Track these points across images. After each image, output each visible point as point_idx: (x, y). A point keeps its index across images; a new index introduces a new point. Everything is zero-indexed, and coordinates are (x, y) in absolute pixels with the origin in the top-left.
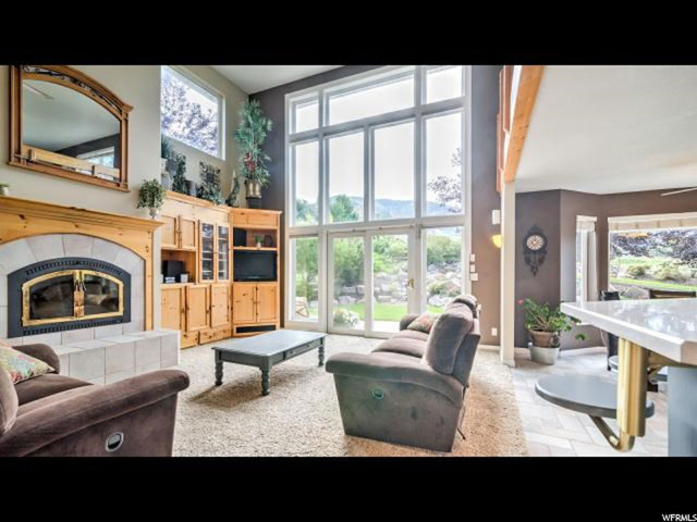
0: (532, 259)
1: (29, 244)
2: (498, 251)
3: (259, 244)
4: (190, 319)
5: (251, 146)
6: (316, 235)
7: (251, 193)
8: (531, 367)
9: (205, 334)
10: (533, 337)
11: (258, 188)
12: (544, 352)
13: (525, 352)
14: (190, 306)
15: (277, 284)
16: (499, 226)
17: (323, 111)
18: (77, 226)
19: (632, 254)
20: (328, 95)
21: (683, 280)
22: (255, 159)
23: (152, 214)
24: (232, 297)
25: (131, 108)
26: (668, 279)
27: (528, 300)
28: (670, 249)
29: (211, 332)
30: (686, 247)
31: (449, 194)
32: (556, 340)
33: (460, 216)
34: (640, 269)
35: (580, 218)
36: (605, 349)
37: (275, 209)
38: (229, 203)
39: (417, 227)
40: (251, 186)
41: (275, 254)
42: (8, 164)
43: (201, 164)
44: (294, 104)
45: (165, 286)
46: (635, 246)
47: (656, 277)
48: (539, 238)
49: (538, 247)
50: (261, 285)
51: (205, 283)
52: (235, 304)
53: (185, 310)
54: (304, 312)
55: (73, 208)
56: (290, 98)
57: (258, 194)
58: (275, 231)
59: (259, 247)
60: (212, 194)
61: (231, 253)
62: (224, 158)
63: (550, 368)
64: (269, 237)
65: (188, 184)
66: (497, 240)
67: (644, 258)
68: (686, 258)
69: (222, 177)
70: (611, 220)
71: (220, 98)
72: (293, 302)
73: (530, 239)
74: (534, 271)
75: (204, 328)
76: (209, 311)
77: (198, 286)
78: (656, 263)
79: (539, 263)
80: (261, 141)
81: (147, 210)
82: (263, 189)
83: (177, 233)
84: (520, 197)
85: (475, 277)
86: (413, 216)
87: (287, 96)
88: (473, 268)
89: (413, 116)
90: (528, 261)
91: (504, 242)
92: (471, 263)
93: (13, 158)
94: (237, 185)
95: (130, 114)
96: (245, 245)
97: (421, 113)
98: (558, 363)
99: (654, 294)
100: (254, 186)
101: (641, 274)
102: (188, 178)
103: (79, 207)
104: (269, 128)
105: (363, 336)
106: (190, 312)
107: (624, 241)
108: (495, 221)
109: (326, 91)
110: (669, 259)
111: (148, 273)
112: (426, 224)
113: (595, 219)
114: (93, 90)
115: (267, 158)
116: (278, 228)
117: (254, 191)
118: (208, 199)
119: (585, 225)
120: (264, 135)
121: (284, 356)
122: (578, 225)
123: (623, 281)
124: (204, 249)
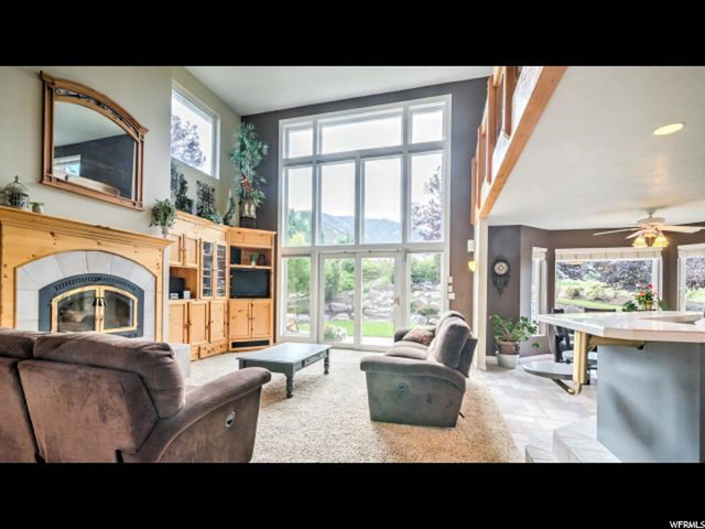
0: (498, 282)
1: (58, 260)
2: (472, 274)
3: (253, 263)
4: (192, 334)
5: (247, 167)
6: (308, 255)
7: (247, 213)
8: (497, 370)
9: (205, 349)
10: (499, 346)
11: (253, 208)
12: (508, 358)
13: (494, 359)
14: (192, 322)
15: (271, 301)
16: (472, 253)
17: (317, 139)
18: (99, 244)
19: (571, 277)
20: (322, 125)
21: (607, 300)
22: (251, 181)
23: (164, 232)
24: (228, 313)
25: (147, 130)
26: (597, 299)
27: (496, 316)
28: (599, 275)
29: (209, 347)
30: (611, 273)
31: (420, 219)
32: (517, 348)
33: (441, 243)
34: (576, 290)
35: (535, 249)
36: (553, 356)
37: (269, 230)
38: (226, 222)
39: (404, 251)
40: (246, 207)
41: (268, 272)
42: (41, 182)
43: (198, 182)
44: (288, 130)
45: (171, 302)
46: (573, 272)
47: (589, 297)
48: (504, 265)
49: (503, 272)
50: (257, 302)
51: (204, 300)
52: (231, 320)
53: (187, 326)
54: (294, 328)
55: (98, 227)
56: (284, 124)
57: (253, 214)
58: (269, 250)
59: (253, 265)
60: (211, 213)
61: (227, 270)
62: (218, 177)
63: (512, 371)
64: (263, 256)
65: (190, 202)
66: (472, 266)
67: (579, 281)
68: (610, 282)
69: (217, 196)
70: (557, 251)
71: (215, 117)
72: (285, 318)
73: (497, 265)
74: (500, 292)
75: (204, 343)
76: (208, 327)
77: (199, 302)
78: (588, 285)
79: (504, 284)
80: (256, 163)
81: (159, 229)
82: (257, 210)
83: (182, 250)
84: (491, 229)
85: (452, 296)
86: (400, 241)
87: (280, 121)
88: (451, 288)
89: (401, 153)
90: (495, 284)
91: (478, 266)
92: (449, 284)
93: (45, 178)
94: (233, 205)
95: (145, 136)
96: (239, 263)
97: (407, 151)
98: (518, 367)
99: (587, 310)
100: (249, 207)
101: (576, 295)
102: (189, 197)
103: (104, 226)
104: (265, 152)
105: (353, 349)
106: (191, 327)
107: (564, 267)
108: (470, 249)
109: (320, 121)
110: (598, 282)
111: (159, 289)
112: (411, 248)
113: (545, 250)
114: (115, 112)
115: (263, 180)
116: (273, 247)
117: (249, 211)
118: (208, 218)
119: (539, 255)
120: (259, 158)
121: (303, 363)
122: (534, 254)
123: (564, 300)
124: (205, 267)
